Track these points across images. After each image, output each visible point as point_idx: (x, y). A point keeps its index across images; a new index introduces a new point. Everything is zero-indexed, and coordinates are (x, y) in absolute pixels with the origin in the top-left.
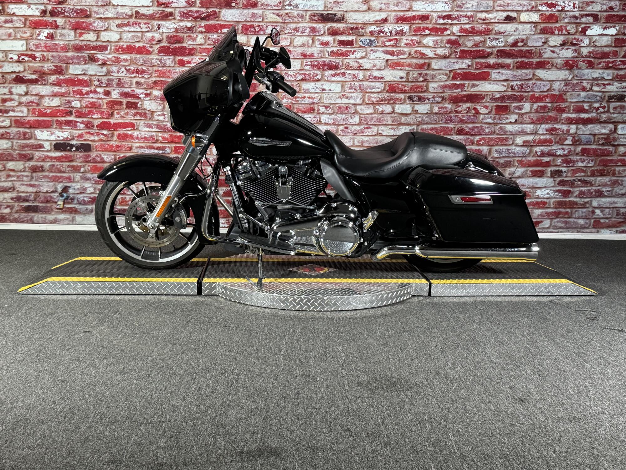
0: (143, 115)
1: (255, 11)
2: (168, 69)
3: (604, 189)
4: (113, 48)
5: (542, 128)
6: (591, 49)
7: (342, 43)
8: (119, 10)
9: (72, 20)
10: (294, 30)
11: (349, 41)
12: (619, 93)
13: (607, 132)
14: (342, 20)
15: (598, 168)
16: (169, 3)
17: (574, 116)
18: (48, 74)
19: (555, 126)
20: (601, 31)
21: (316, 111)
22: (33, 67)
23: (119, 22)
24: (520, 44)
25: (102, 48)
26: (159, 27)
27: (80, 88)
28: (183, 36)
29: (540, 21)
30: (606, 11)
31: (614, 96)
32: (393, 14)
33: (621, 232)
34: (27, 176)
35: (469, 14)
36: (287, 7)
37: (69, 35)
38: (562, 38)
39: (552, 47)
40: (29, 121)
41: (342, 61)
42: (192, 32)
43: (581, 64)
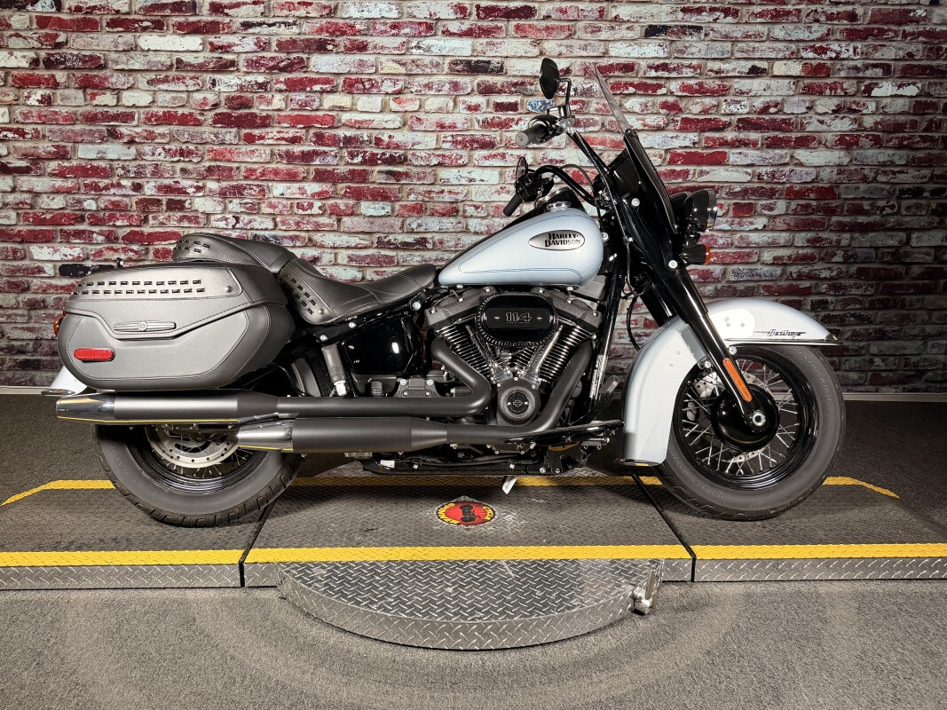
0: (195, 220)
1: (364, 57)
2: (229, 147)
3: (888, 328)
4: (142, 116)
5: (801, 238)
6: (878, 118)
7: (500, 107)
8: (151, 57)
9: (78, 74)
10: (425, 86)
11: (510, 104)
12: (916, 185)
13: (896, 244)
14: (500, 71)
15: (881, 297)
16: (230, 46)
17: (848, 219)
18: (45, 159)
19: (821, 234)
20: (895, 91)
21: (461, 213)
22: (20, 148)
23: (152, 76)
24: (773, 110)
25: (127, 117)
26: (214, 83)
27: (96, 180)
28: (253, 97)
29: (803, 75)
30: (903, 59)
31: (910, 189)
32: (579, 61)
33: (909, 391)
34: (22, 316)
35: (695, 63)
36: (414, 51)
37: (75, 98)
38: (836, 101)
39: (819, 114)
40: (19, 231)
41: (501, 136)
42: (266, 90)
43: (863, 141)
